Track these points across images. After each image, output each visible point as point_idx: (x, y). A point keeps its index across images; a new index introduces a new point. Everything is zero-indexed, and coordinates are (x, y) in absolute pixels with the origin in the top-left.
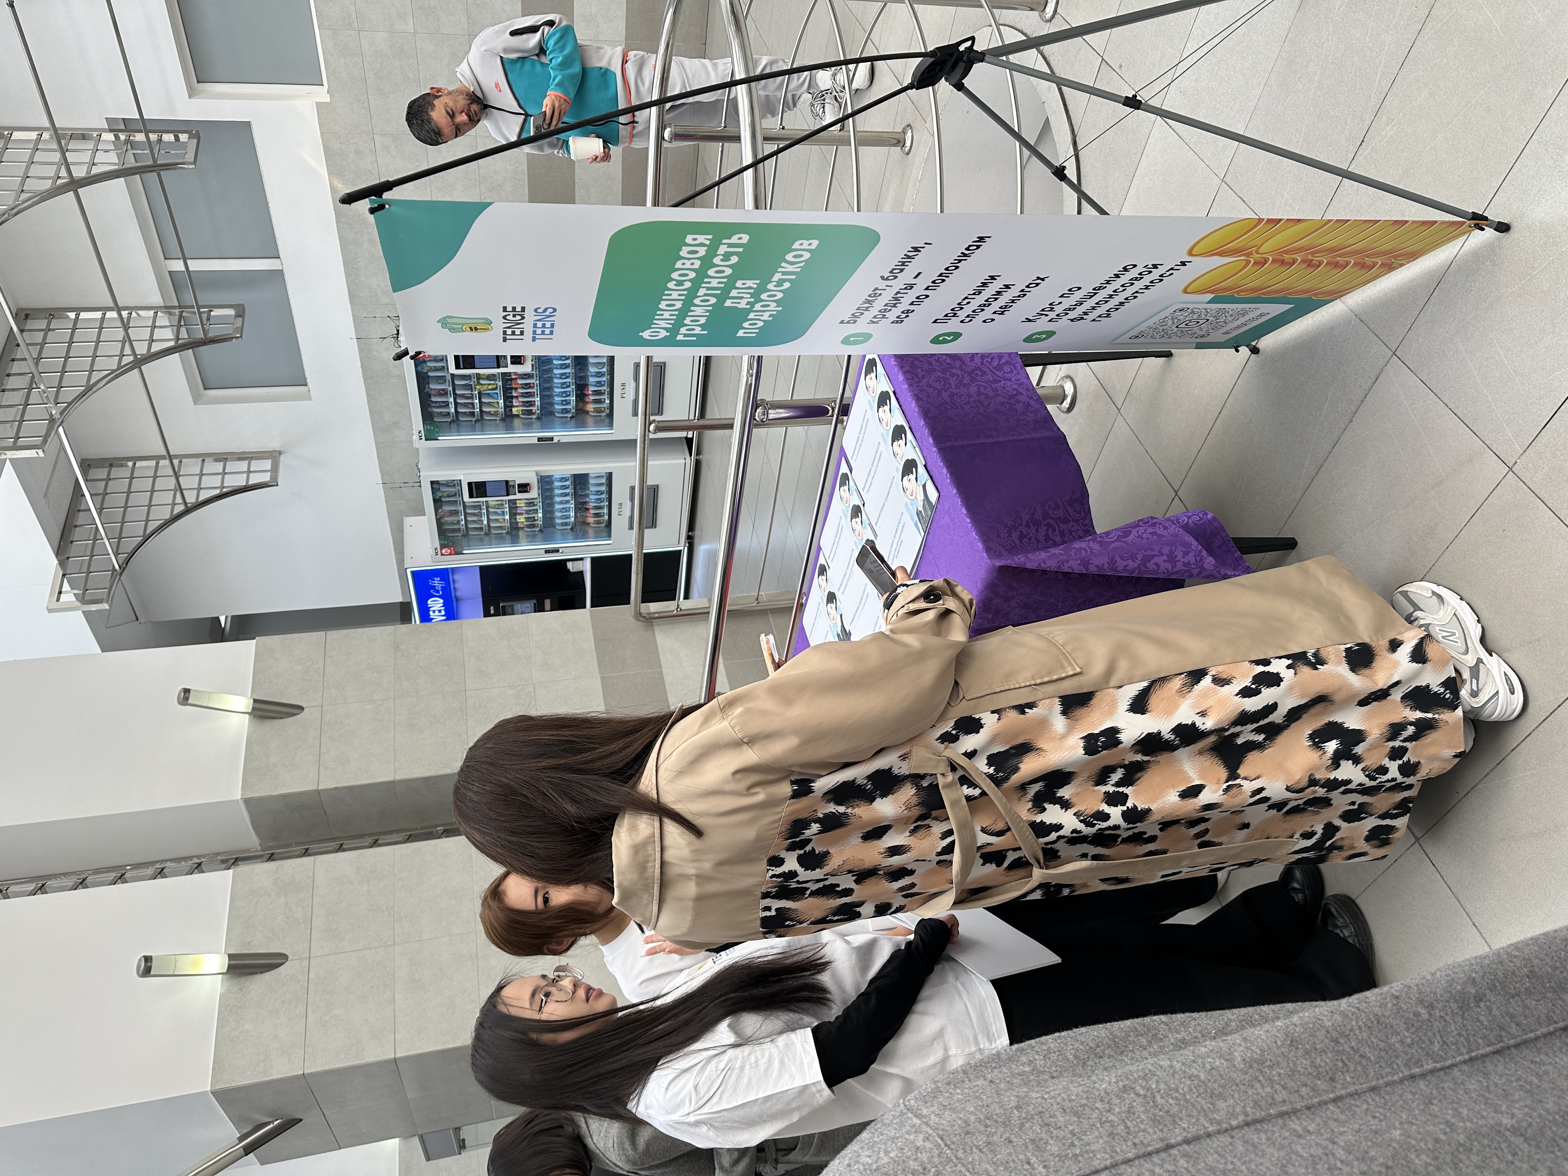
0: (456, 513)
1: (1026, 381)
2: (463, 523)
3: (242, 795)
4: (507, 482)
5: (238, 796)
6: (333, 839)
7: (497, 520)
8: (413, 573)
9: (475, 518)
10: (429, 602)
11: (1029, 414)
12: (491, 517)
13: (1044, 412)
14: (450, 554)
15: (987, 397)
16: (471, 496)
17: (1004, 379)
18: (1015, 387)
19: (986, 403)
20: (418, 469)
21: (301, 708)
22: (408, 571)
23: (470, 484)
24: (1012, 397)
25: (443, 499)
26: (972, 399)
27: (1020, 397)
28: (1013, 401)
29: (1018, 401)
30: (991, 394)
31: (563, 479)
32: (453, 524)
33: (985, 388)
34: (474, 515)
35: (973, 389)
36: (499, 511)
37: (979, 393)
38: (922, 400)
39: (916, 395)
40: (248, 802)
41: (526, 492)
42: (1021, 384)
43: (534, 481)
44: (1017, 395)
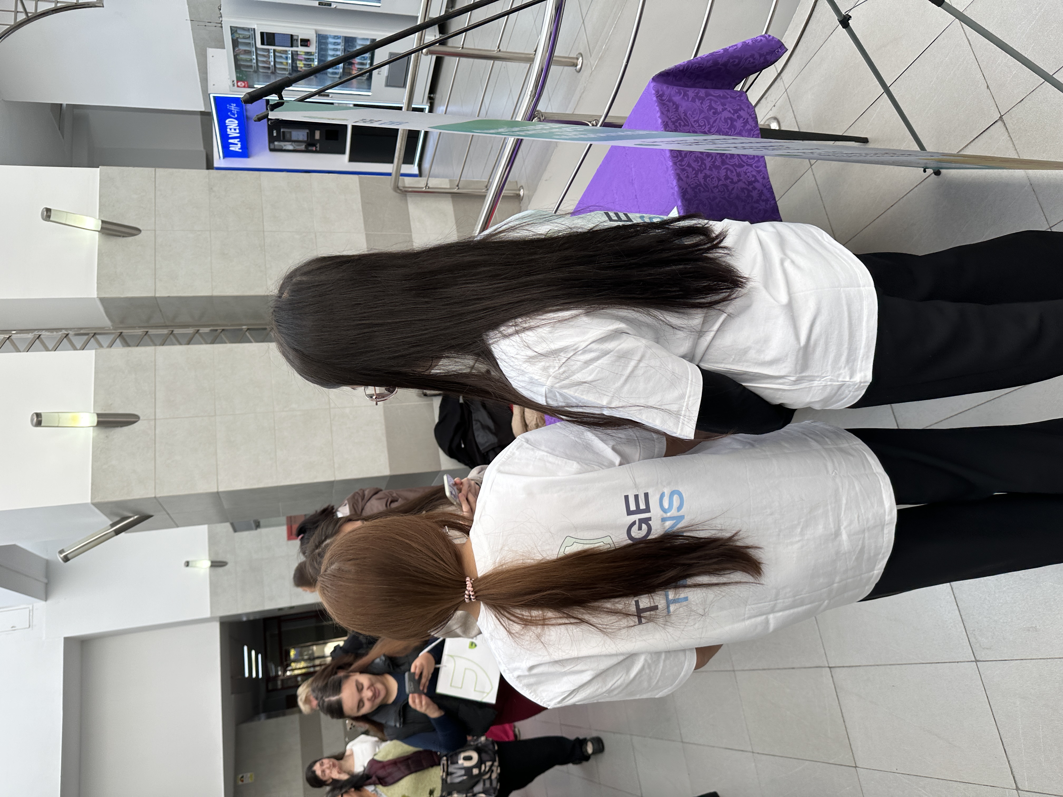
0: (249, 52)
1: (764, 169)
2: (255, 61)
3: (98, 294)
4: (292, 36)
5: (95, 296)
6: (166, 327)
7: (281, 63)
8: (216, 98)
9: (264, 59)
10: (227, 121)
11: (761, 202)
12: (277, 60)
13: (773, 202)
14: (244, 87)
15: (732, 182)
16: (263, 43)
17: (748, 165)
18: (754, 173)
19: (730, 188)
20: (221, 13)
21: (139, 230)
22: (211, 96)
23: (262, 34)
24: (750, 183)
25: (240, 40)
26: (721, 183)
27: (756, 185)
28: (750, 188)
29: (754, 188)
30: (735, 179)
31: (336, 37)
32: (246, 61)
33: (732, 172)
34: (264, 56)
35: (723, 173)
36: (284, 56)
37: (727, 178)
38: (682, 180)
39: (678, 175)
40: (102, 300)
41: (307, 46)
42: (759, 172)
43: (312, 37)
44: (754, 182)
